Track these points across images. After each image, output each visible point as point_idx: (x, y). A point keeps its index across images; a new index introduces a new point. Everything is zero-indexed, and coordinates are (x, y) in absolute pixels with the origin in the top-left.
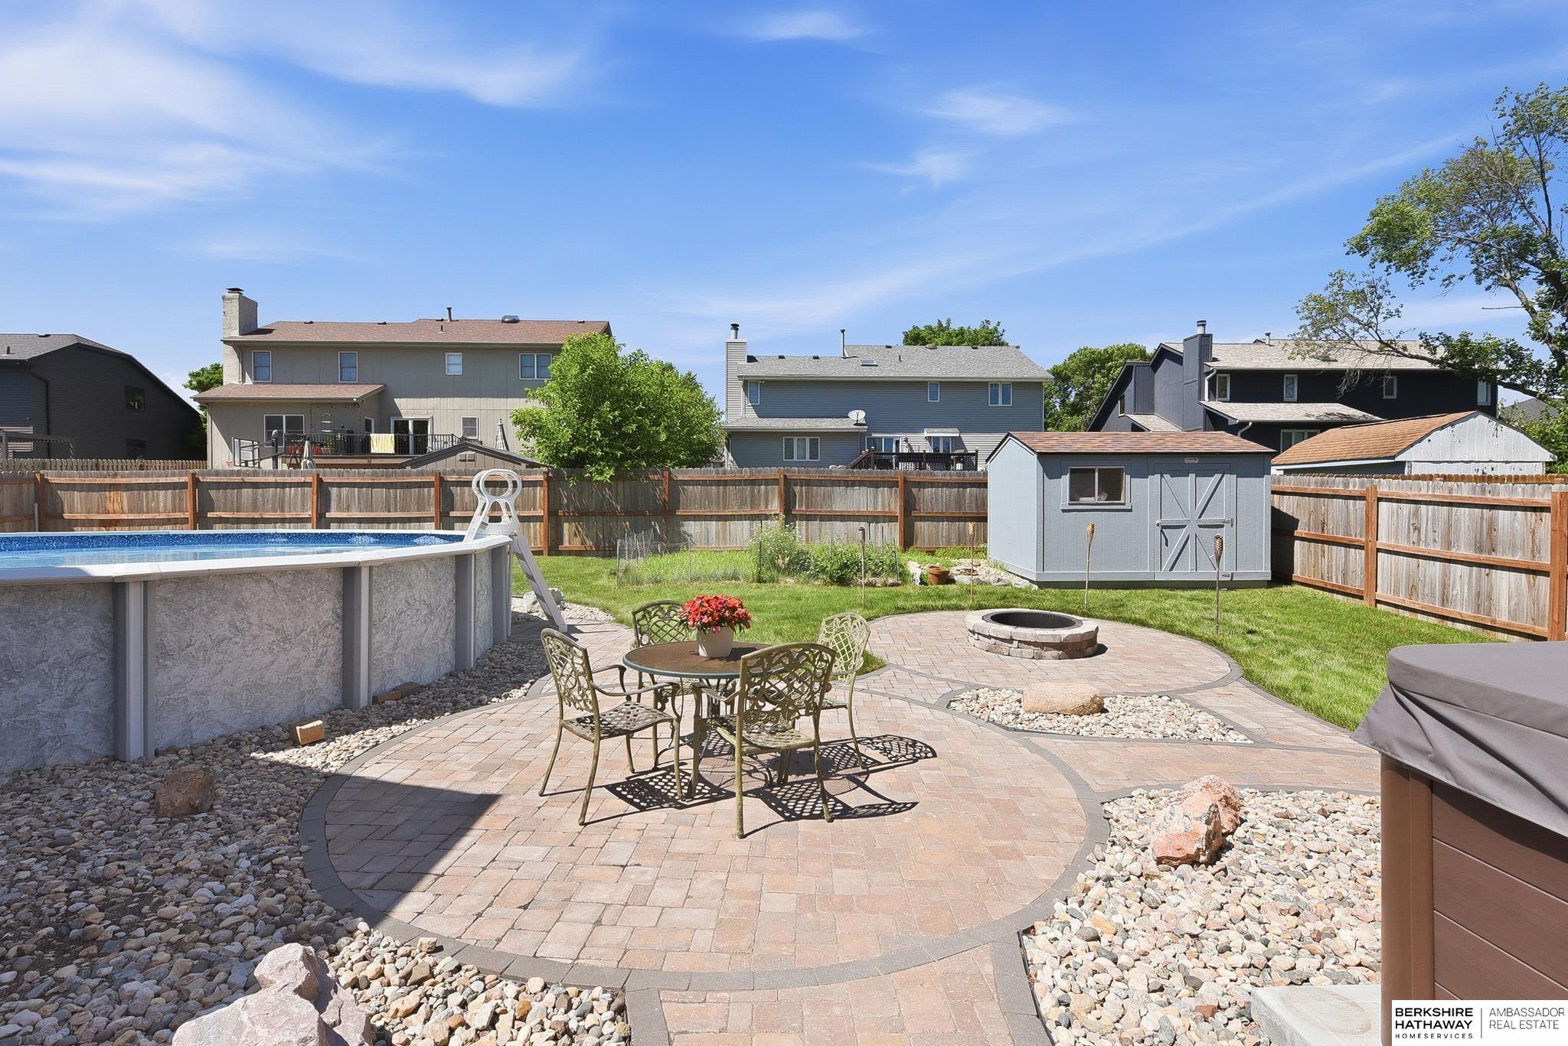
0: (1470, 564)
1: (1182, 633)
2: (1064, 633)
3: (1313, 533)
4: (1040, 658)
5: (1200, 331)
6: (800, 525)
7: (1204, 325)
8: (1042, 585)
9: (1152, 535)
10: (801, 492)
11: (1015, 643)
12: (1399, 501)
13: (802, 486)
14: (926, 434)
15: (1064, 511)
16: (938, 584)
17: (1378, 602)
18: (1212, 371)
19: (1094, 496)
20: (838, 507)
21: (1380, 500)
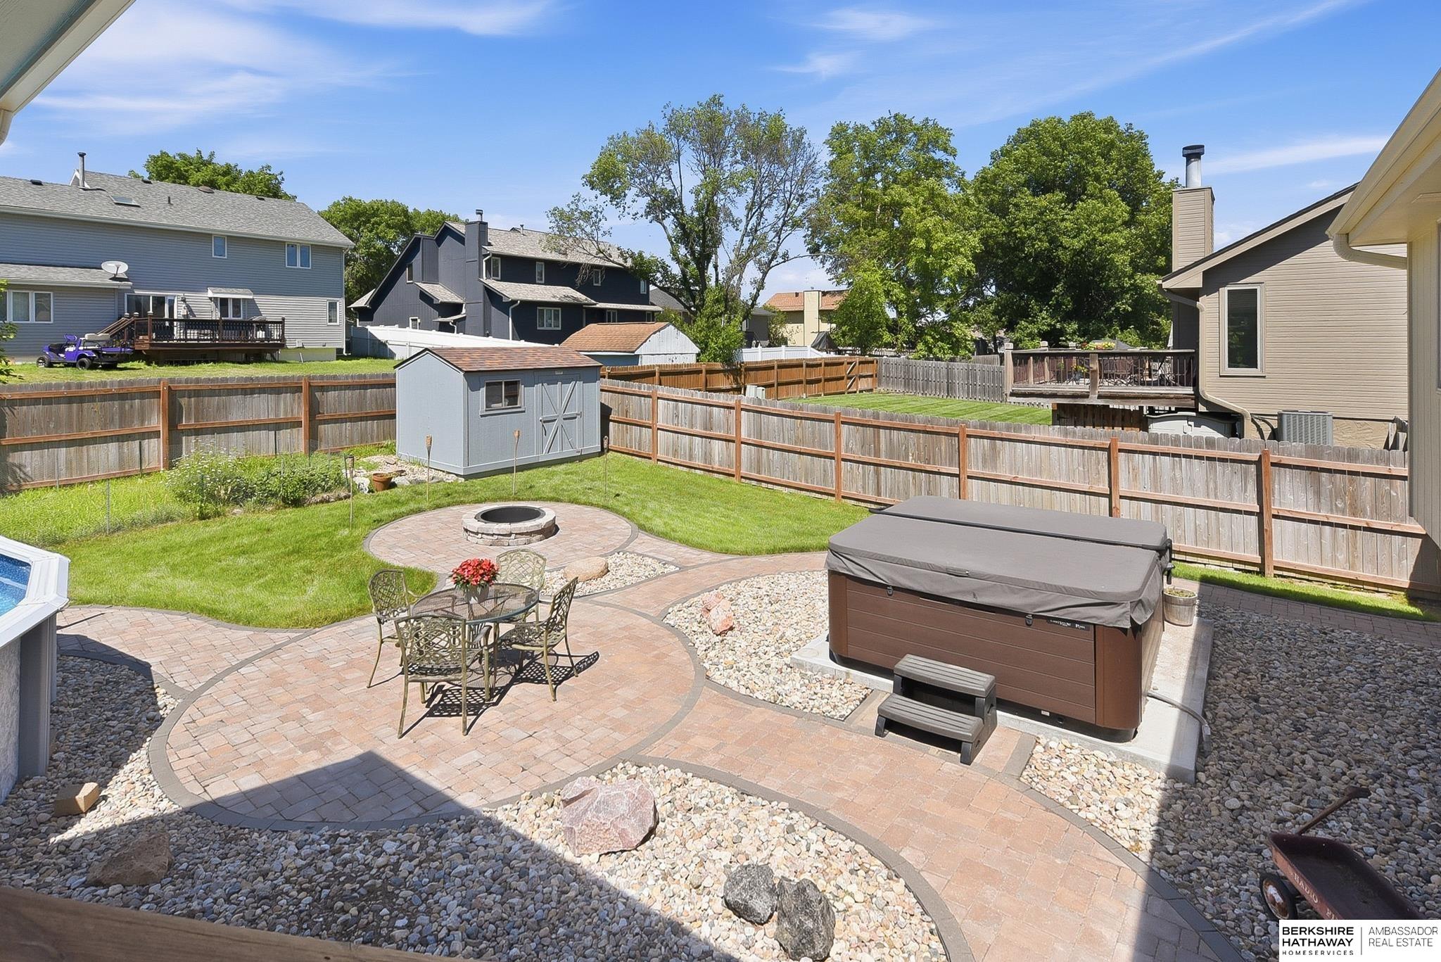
0: (702, 437)
1: (585, 504)
2: (541, 522)
3: (621, 418)
4: (529, 542)
5: (477, 218)
6: (187, 442)
7: (481, 214)
8: (467, 477)
9: (537, 427)
10: (189, 404)
11: (513, 536)
12: (668, 399)
13: (190, 397)
14: (210, 294)
16: (384, 489)
17: (658, 460)
18: (489, 255)
19: (502, 403)
21: (658, 398)
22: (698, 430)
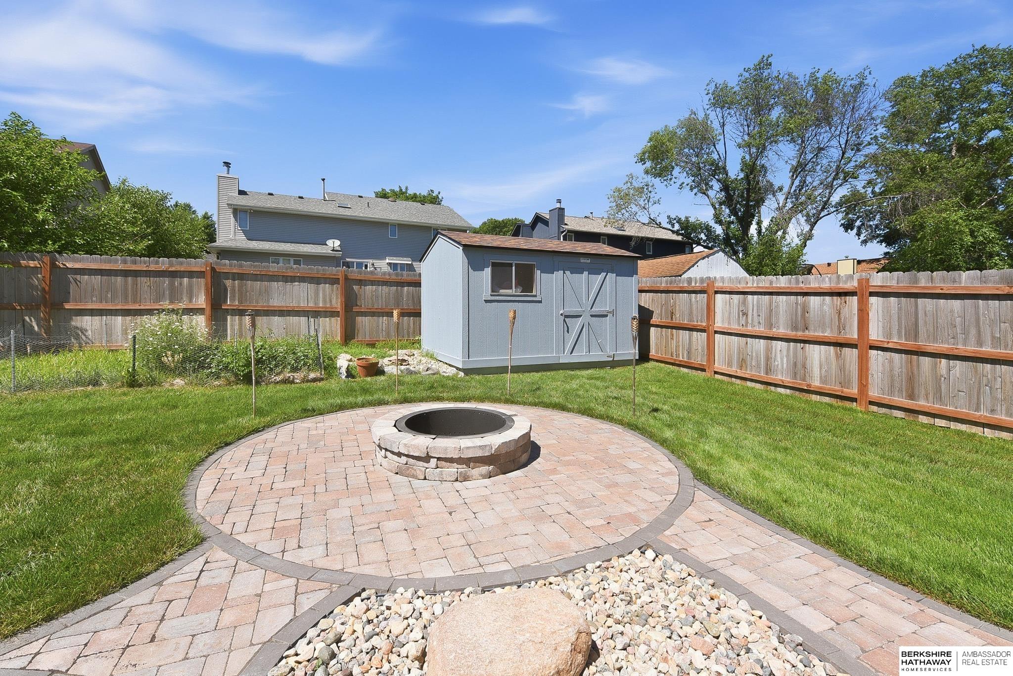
0: (788, 340)
1: (600, 417)
3: (665, 321)
4: (466, 479)
5: (558, 205)
6: (232, 321)
7: (560, 202)
8: (467, 372)
9: (556, 323)
10: (232, 286)
11: (433, 462)
12: (731, 293)
13: (234, 279)
14: (387, 261)
15: (486, 301)
16: (366, 376)
17: (716, 373)
18: (565, 231)
19: (511, 288)
20: (276, 302)
21: (716, 292)
22: (782, 330)
